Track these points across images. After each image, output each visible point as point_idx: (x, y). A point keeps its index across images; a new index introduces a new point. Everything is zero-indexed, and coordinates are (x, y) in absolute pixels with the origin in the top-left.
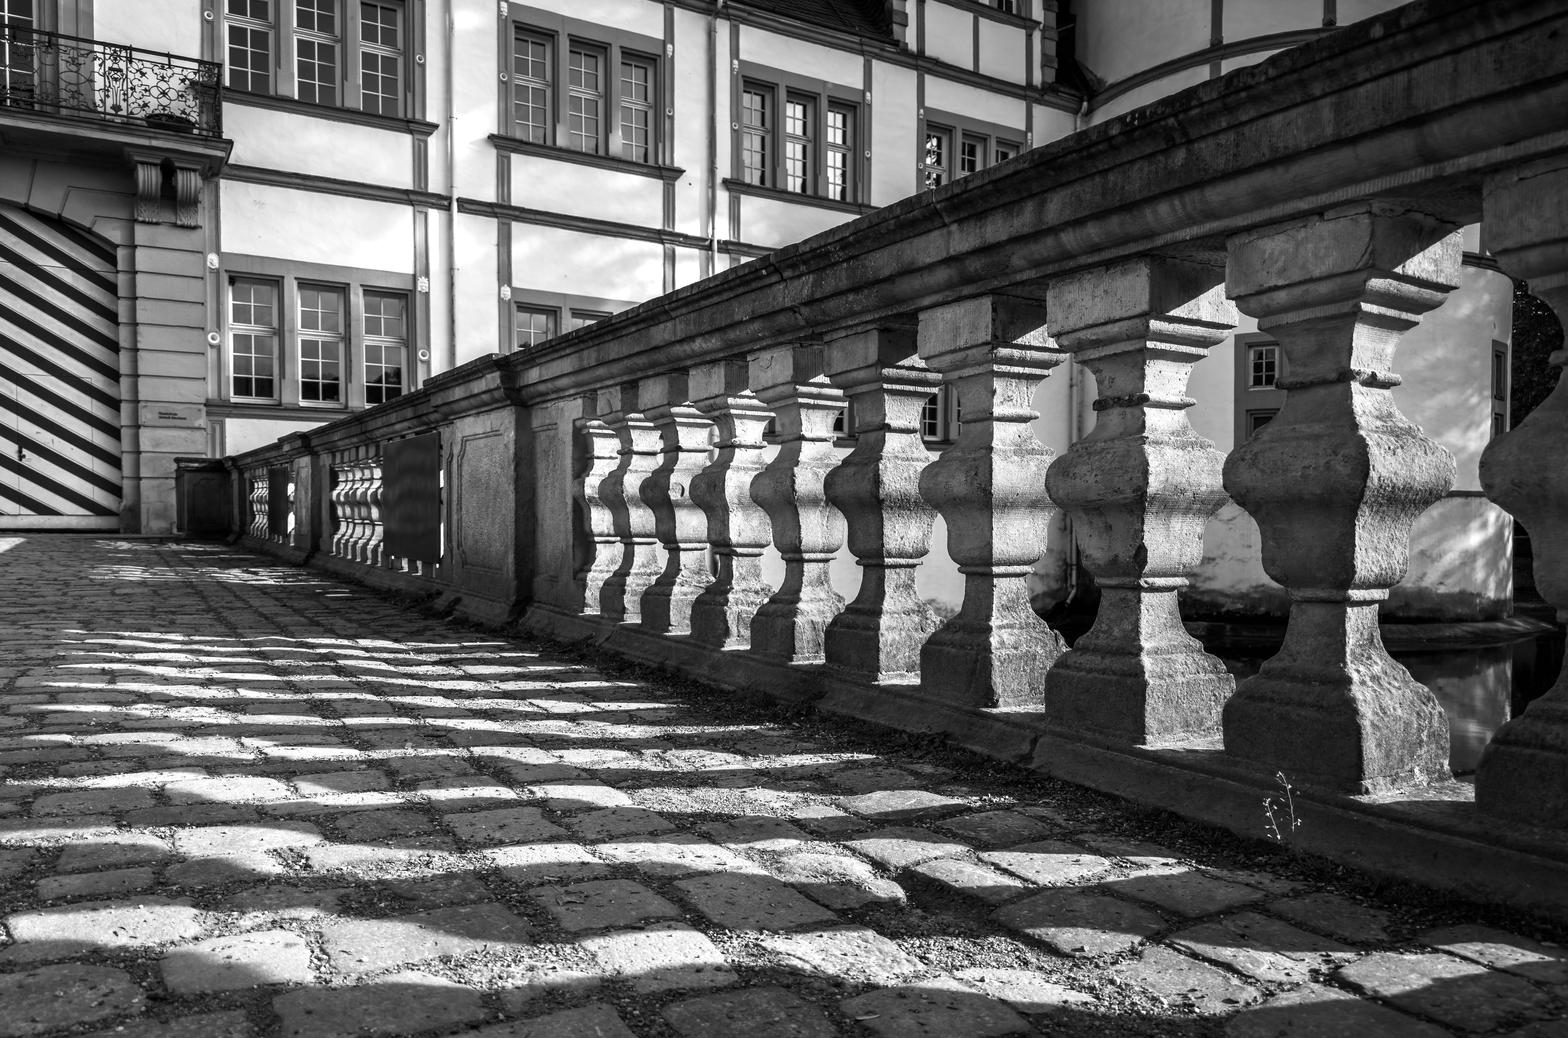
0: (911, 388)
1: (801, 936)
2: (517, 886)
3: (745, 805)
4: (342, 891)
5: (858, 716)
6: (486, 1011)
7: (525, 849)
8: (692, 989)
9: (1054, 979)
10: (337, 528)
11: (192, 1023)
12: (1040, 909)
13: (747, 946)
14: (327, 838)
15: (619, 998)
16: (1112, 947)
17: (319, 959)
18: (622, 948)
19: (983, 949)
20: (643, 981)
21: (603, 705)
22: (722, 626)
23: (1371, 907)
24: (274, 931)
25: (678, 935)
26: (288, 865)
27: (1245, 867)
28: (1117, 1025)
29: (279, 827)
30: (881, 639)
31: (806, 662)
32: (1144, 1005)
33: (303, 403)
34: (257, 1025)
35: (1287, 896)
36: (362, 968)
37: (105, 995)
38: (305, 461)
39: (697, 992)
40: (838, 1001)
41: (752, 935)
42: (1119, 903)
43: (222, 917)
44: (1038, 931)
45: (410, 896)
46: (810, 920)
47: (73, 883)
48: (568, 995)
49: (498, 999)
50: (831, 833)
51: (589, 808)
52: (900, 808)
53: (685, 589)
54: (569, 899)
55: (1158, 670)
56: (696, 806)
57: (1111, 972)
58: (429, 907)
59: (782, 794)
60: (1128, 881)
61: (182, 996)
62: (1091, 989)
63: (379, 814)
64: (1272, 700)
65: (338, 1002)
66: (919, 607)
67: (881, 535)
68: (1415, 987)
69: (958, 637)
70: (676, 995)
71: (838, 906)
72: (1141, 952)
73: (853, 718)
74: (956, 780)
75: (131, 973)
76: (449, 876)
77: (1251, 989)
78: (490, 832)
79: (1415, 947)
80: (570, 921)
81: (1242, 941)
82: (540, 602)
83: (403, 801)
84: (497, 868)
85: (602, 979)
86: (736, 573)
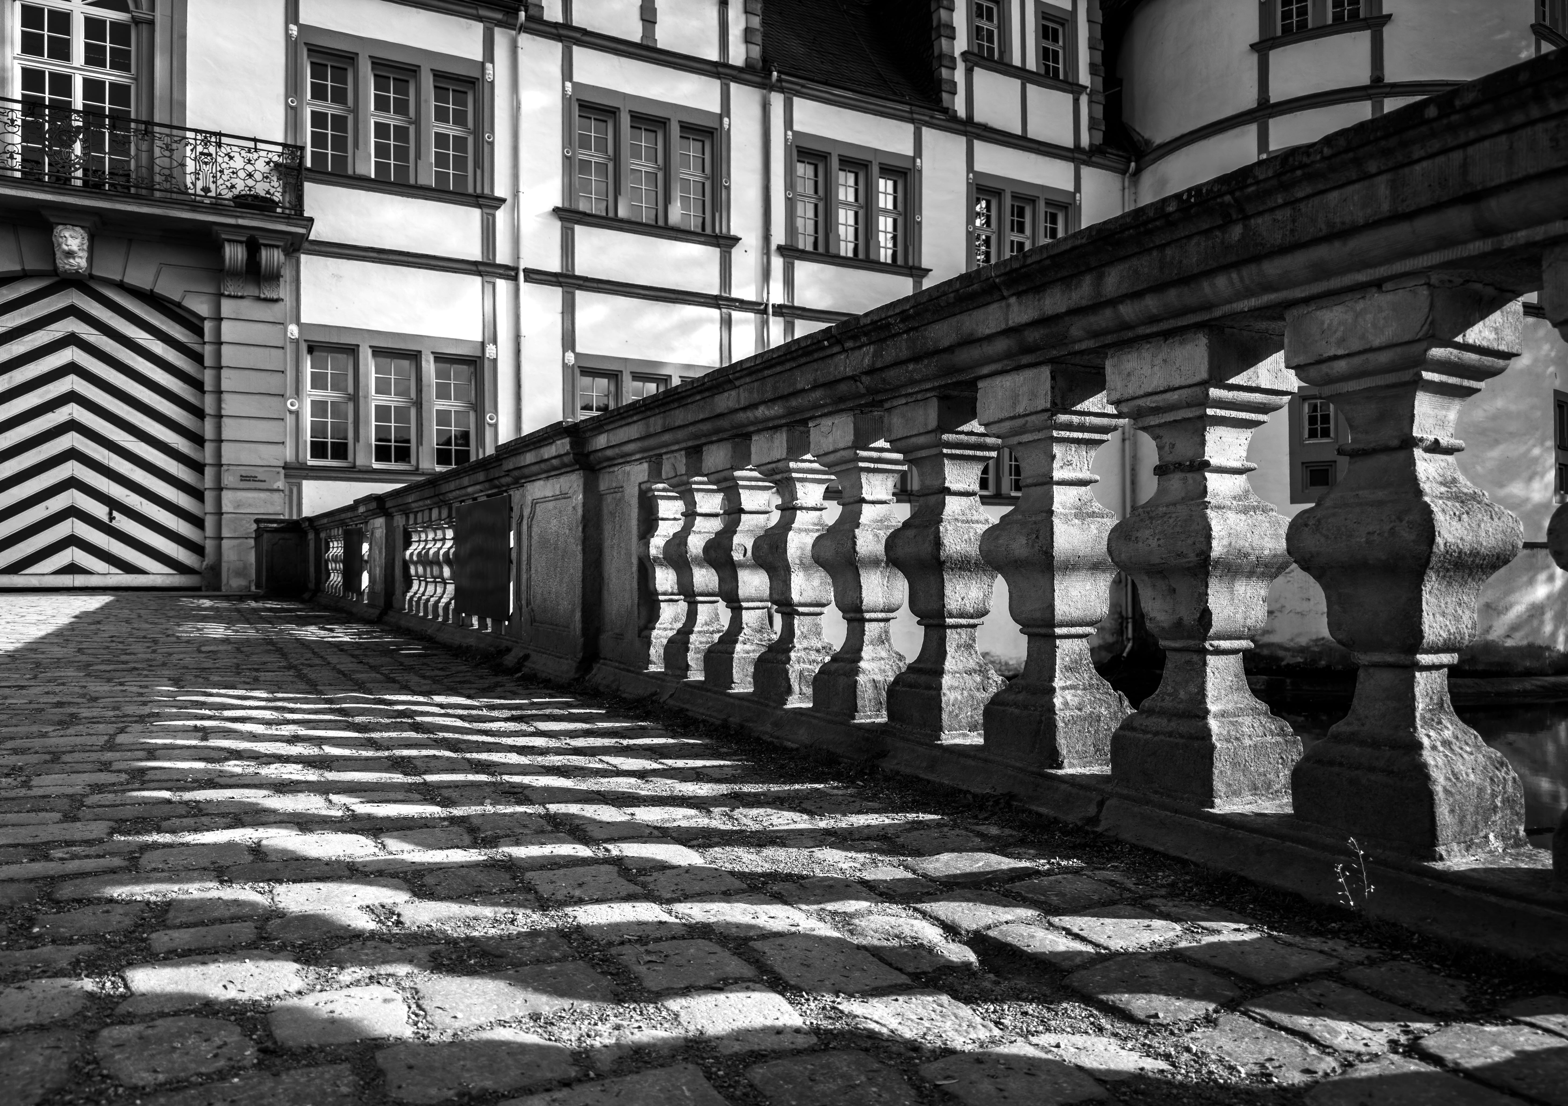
0: (971, 453)
1: (877, 1000)
2: (599, 945)
3: (814, 865)
4: (434, 948)
5: (922, 776)
6: (577, 1068)
7: (604, 907)
8: (774, 1051)
9: (1129, 1046)
10: (410, 586)
11: (302, 1076)
12: (1113, 975)
13: (824, 1008)
14: (415, 894)
15: (703, 1059)
16: (1186, 1014)
17: (417, 1015)
18: (704, 1008)
19: (1057, 1014)
20: (726, 1042)
21: (670, 762)
22: (784, 683)
23: (1449, 976)
24: (372, 986)
25: (756, 996)
26: (380, 921)
27: (1317, 933)
28: (1195, 1094)
29: (370, 883)
30: (944, 699)
31: (868, 721)
32: (1221, 1073)
33: (376, 465)
34: (362, 1079)
35: (1362, 964)
36: (457, 1024)
37: (219, 1047)
38: (379, 522)
39: (778, 1054)
40: (916, 1065)
41: (828, 998)
42: (1193, 969)
43: (323, 972)
44: (1111, 997)
45: (498, 953)
46: (885, 984)
47: (182, 937)
48: (654, 1055)
49: (588, 1057)
50: (901, 895)
51: (663, 867)
52: (968, 871)
53: (748, 647)
54: (649, 958)
55: (1225, 733)
56: (767, 865)
57: (1186, 1039)
58: (517, 965)
59: (850, 855)
60: (1200, 947)
61: (290, 1049)
62: (1167, 1057)
63: (464, 871)
64: (1341, 764)
65: (437, 1058)
66: (981, 666)
67: (942, 596)
68: (1497, 1059)
69: (1021, 697)
70: (758, 1057)
71: (911, 970)
72: (1216, 1019)
73: (917, 777)
74: (1022, 842)
75: (242, 1026)
76: (534, 934)
77: (1329, 1059)
78: (570, 889)
79: (1496, 1018)
80: (653, 980)
81: (1319, 1010)
82: (605, 659)
83: (485, 858)
84: (579, 926)
85: (686, 1039)
86: (797, 632)
